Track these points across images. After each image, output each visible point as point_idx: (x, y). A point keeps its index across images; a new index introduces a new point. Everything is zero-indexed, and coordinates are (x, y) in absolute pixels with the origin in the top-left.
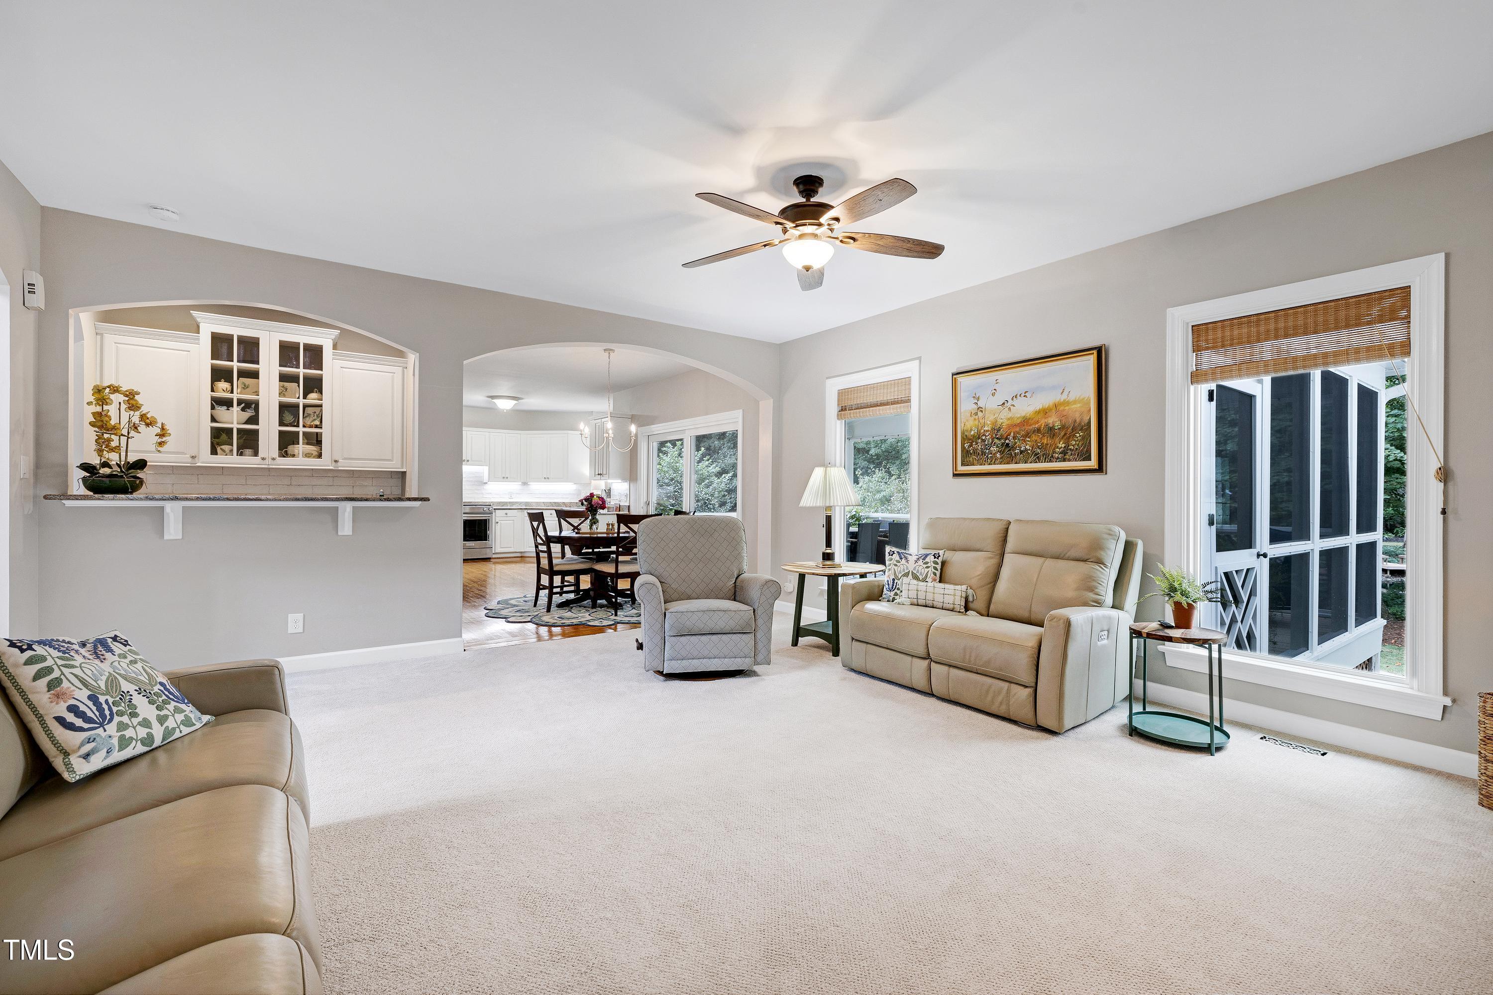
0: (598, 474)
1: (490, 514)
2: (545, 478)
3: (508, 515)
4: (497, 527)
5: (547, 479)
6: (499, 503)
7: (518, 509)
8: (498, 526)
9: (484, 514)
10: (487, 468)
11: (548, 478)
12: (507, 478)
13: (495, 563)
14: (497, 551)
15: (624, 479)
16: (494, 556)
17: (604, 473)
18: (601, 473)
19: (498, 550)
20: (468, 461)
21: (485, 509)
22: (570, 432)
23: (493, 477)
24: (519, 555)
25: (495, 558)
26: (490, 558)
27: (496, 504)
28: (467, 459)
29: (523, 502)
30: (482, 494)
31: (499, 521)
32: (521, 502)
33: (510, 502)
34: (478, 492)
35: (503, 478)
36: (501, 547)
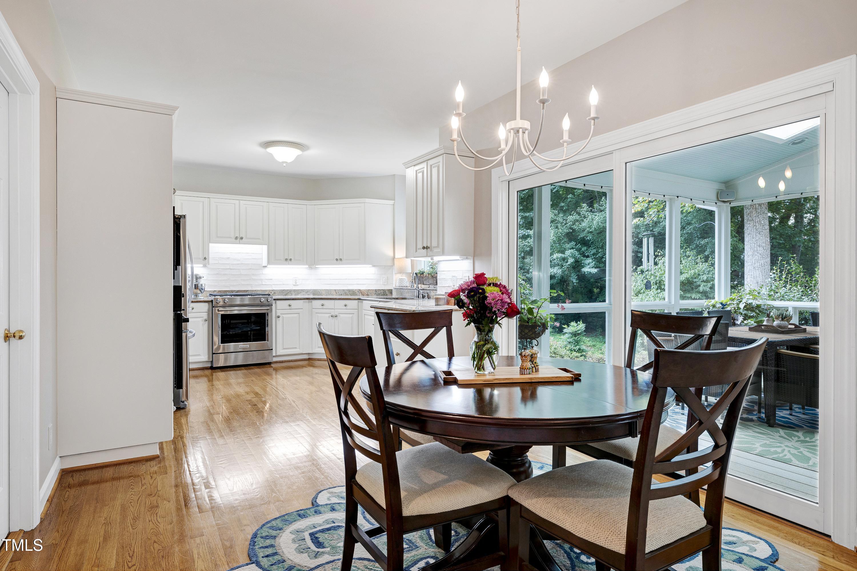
0: (424, 248)
1: (269, 305)
2: (337, 260)
3: (292, 307)
4: (278, 322)
5: (339, 260)
6: (282, 292)
7: (304, 299)
8: (280, 322)
9: (262, 306)
10: (265, 247)
11: (341, 260)
12: (291, 260)
13: (276, 370)
14: (278, 354)
15: (465, 255)
16: (275, 359)
17: (434, 244)
18: (429, 245)
19: (280, 352)
20: (242, 238)
21: (263, 300)
22: (367, 200)
23: (273, 259)
24: (306, 357)
25: (276, 362)
26: (269, 364)
27: (277, 293)
28: (241, 236)
29: (310, 290)
30: (261, 280)
31: (280, 315)
32: (308, 290)
33: (294, 290)
34: (256, 278)
35: (286, 260)
36: (284, 349)
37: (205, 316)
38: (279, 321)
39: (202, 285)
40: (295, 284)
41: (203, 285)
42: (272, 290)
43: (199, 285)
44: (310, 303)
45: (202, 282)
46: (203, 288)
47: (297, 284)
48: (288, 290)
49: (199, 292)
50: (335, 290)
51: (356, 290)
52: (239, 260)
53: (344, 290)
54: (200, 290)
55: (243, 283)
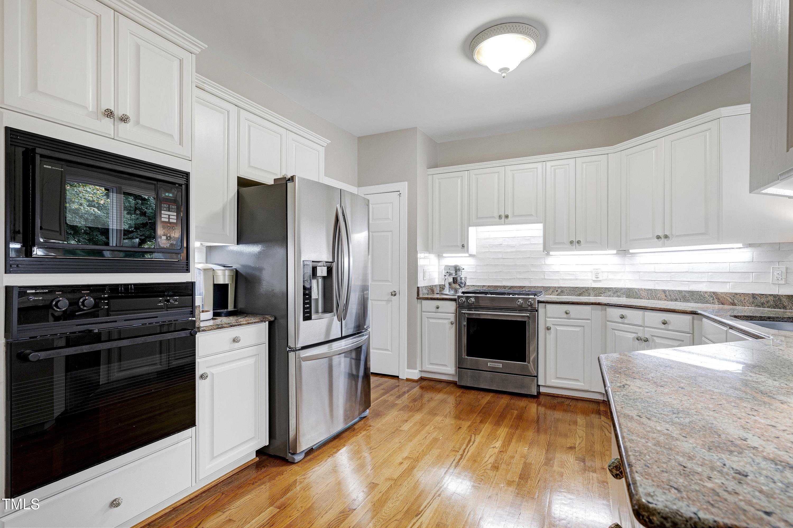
2: (659, 238)
3: (571, 316)
4: (548, 336)
5: (662, 238)
7: (592, 304)
8: (551, 336)
9: (523, 311)
10: (540, 226)
11: (666, 237)
12: (579, 242)
14: (548, 384)
16: (540, 391)
19: (552, 381)
20: (507, 217)
21: (521, 302)
22: (724, 112)
23: (551, 243)
27: (566, 292)
28: (506, 213)
29: (621, 289)
30: (543, 273)
31: (552, 326)
32: (618, 288)
33: (594, 288)
34: (536, 270)
35: (571, 242)
36: (558, 378)
37: (452, 317)
38: (550, 334)
39: (461, 279)
40: (596, 279)
41: (463, 279)
42: (559, 288)
43: (459, 279)
44: (604, 312)
45: (463, 275)
46: (463, 281)
47: (598, 279)
48: (583, 288)
49: (458, 287)
50: (664, 291)
51: (706, 292)
52: (514, 247)
53: (680, 292)
54: (459, 285)
55: (518, 277)
